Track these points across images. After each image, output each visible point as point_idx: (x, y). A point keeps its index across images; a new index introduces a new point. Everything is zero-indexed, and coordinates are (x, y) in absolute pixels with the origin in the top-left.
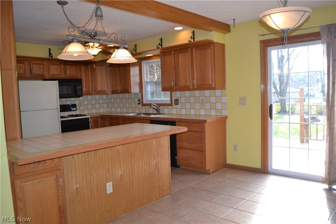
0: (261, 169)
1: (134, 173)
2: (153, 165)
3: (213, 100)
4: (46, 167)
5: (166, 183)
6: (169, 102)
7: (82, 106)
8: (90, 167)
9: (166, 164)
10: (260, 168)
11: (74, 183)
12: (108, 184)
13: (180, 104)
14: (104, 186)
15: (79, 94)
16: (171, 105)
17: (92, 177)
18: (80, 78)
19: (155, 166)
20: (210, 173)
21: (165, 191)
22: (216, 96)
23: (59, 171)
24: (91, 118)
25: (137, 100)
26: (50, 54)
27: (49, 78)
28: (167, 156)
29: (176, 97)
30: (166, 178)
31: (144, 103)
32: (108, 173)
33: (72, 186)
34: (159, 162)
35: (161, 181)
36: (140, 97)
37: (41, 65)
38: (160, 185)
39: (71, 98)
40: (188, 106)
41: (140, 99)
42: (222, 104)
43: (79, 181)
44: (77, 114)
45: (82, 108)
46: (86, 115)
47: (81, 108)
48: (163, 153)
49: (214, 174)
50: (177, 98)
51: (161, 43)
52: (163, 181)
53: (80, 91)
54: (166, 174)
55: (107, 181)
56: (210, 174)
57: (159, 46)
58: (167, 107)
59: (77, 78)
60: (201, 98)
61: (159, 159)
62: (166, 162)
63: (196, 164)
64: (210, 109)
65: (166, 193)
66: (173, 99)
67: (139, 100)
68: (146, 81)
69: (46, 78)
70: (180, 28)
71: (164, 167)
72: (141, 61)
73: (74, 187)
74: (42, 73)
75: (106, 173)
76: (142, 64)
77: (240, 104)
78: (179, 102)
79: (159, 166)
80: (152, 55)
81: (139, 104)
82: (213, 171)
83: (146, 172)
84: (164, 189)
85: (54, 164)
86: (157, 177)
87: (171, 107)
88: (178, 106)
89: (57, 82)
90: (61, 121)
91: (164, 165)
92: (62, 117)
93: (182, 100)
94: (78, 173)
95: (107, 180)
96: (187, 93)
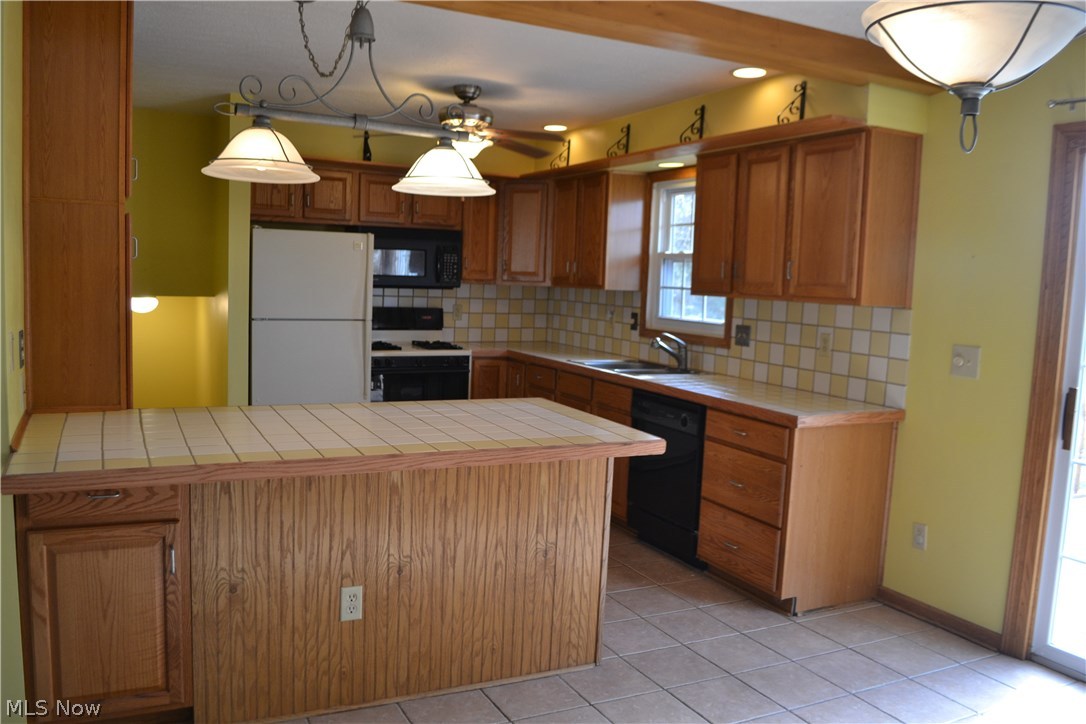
0: (1001, 635)
1: (451, 570)
2: (531, 554)
3: (861, 342)
4: (127, 507)
5: (583, 621)
6: (721, 333)
7: (465, 317)
8: (285, 530)
9: (588, 557)
10: (1000, 632)
11: (222, 569)
12: (347, 591)
13: (752, 343)
14: (330, 593)
15: (447, 280)
16: (724, 343)
17: (289, 560)
18: (458, 228)
19: (541, 558)
20: (797, 611)
21: (576, 647)
22: (871, 331)
23: (172, 526)
24: (474, 358)
25: (628, 313)
26: (366, 150)
27: (359, 224)
28: (594, 531)
29: (744, 319)
30: (584, 603)
31: (648, 325)
32: (348, 556)
33: (217, 577)
34: (561, 544)
35: (561, 613)
36: (639, 305)
37: (336, 183)
38: (557, 624)
39: (430, 291)
40: (777, 354)
41: (638, 311)
42: (891, 361)
43: (240, 566)
44: (441, 340)
45: (463, 322)
46: (461, 348)
47: (459, 324)
48: (580, 518)
49: (813, 618)
50: (747, 323)
51: (697, 125)
52: (571, 613)
53: (454, 269)
54: (586, 590)
55: (345, 581)
56: (795, 615)
57: (688, 133)
58: (711, 350)
59: (449, 228)
60: (822, 330)
61: (561, 534)
62: (588, 549)
63: (749, 571)
64: (849, 376)
65: (578, 654)
66: (736, 322)
67: (634, 316)
68: (660, 254)
69: (351, 223)
70: (757, 73)
71: (578, 564)
72: (652, 182)
73: (222, 581)
74: (336, 208)
75: (343, 554)
76: (654, 192)
77: (954, 369)
78: (752, 336)
79: (560, 559)
80: (681, 165)
81: (634, 327)
82: (812, 608)
83: (499, 572)
84: (570, 642)
85: (155, 504)
86: (548, 596)
87: (723, 352)
88: (748, 352)
89: (372, 237)
90: (373, 358)
91: (579, 559)
92: (377, 346)
93: (761, 332)
94: (240, 540)
95: (342, 579)
96: (779, 308)
